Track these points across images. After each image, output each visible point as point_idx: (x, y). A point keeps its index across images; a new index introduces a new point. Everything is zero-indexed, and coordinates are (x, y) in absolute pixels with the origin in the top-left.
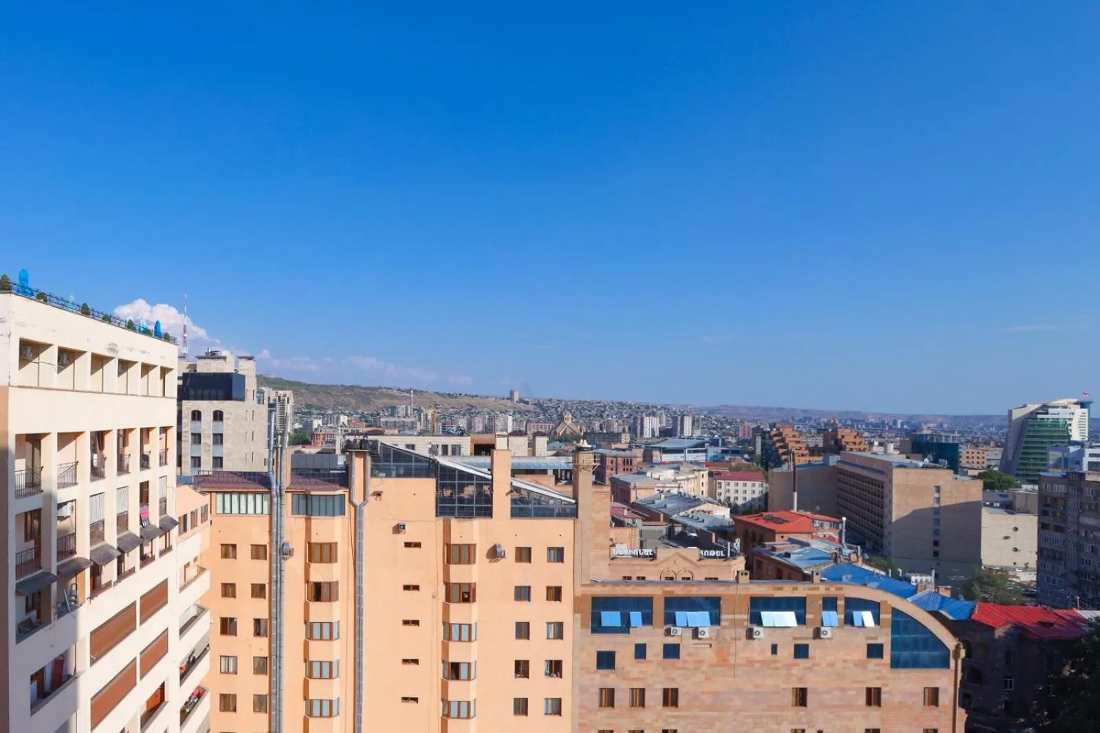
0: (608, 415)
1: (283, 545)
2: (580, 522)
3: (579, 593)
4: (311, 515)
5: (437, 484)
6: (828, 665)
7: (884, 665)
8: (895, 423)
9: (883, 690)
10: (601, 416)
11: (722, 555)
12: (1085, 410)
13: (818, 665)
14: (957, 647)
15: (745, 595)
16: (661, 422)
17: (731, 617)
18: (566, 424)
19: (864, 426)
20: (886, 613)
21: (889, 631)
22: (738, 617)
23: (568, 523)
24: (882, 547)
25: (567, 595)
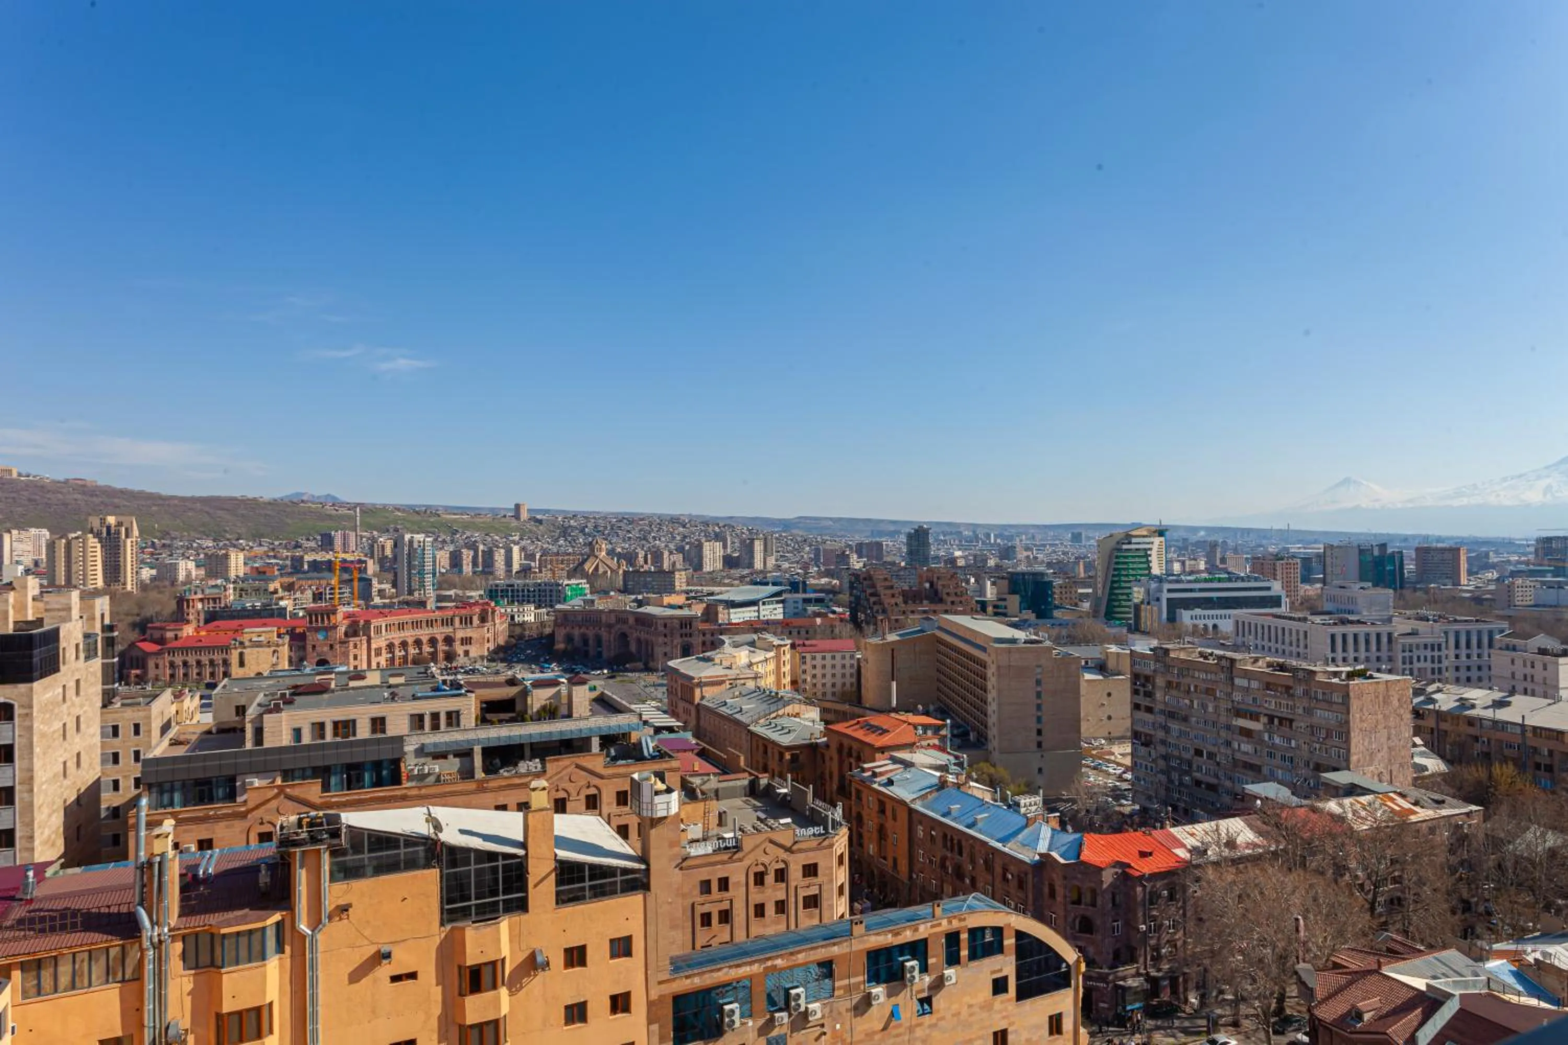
0: (654, 538)
1: (167, 1028)
2: (653, 895)
3: (654, 995)
4: (222, 967)
5: (441, 877)
6: (953, 1015)
7: (1009, 1000)
8: (988, 536)
9: (1009, 1030)
10: (645, 539)
11: (822, 832)
12: (1162, 539)
13: (943, 1018)
14: (1078, 962)
15: (861, 951)
16: (725, 547)
17: (846, 982)
18: (597, 557)
19: (957, 542)
20: (1009, 938)
21: (1013, 958)
22: (853, 980)
23: (636, 899)
24: (986, 739)
25: (639, 1004)
